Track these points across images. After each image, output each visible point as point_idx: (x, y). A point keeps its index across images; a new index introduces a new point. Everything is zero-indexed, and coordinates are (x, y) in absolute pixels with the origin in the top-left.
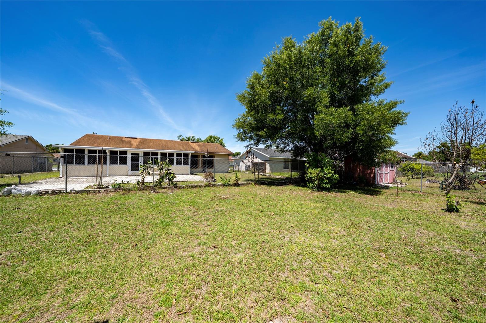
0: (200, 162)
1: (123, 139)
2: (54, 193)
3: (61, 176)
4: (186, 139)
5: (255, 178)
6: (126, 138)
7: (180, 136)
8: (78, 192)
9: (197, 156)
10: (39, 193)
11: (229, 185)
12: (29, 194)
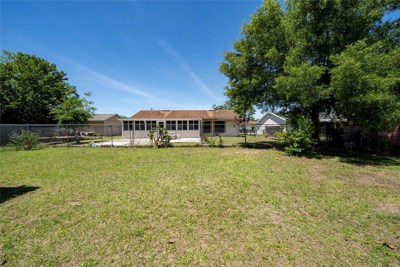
0: (213, 127)
1: (161, 112)
2: (108, 146)
3: (123, 138)
4: (219, 107)
5: (246, 141)
6: (162, 111)
7: (214, 105)
8: (118, 147)
9: (209, 122)
10: (102, 146)
11: (214, 146)
12: (98, 146)
